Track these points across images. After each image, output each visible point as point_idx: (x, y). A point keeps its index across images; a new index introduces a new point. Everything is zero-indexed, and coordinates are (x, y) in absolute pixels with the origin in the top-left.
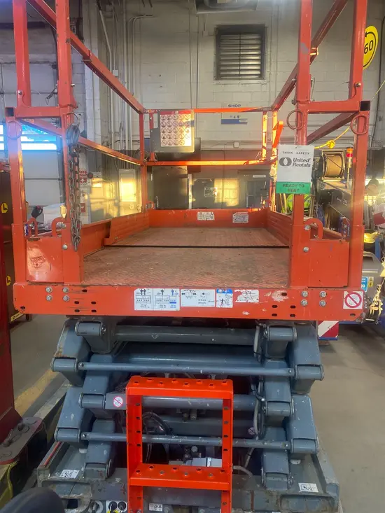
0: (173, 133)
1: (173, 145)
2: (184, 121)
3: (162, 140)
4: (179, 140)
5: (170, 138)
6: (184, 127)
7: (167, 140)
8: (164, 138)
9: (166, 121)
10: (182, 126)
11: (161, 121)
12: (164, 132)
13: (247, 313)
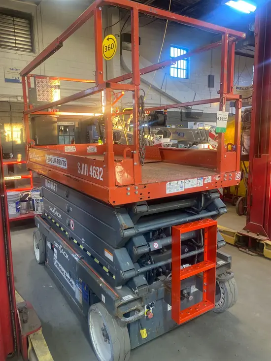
0: (45, 92)
1: (46, 101)
2: (53, 84)
3: (38, 96)
4: (50, 97)
5: (43, 96)
6: (53, 89)
7: (41, 96)
8: (39, 95)
9: (41, 83)
10: (52, 88)
11: (37, 83)
12: (39, 91)
13: (207, 188)
